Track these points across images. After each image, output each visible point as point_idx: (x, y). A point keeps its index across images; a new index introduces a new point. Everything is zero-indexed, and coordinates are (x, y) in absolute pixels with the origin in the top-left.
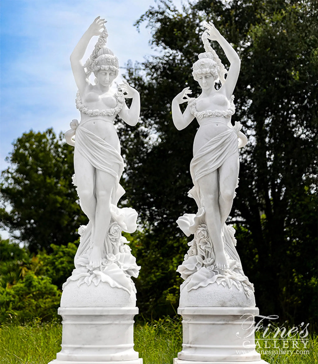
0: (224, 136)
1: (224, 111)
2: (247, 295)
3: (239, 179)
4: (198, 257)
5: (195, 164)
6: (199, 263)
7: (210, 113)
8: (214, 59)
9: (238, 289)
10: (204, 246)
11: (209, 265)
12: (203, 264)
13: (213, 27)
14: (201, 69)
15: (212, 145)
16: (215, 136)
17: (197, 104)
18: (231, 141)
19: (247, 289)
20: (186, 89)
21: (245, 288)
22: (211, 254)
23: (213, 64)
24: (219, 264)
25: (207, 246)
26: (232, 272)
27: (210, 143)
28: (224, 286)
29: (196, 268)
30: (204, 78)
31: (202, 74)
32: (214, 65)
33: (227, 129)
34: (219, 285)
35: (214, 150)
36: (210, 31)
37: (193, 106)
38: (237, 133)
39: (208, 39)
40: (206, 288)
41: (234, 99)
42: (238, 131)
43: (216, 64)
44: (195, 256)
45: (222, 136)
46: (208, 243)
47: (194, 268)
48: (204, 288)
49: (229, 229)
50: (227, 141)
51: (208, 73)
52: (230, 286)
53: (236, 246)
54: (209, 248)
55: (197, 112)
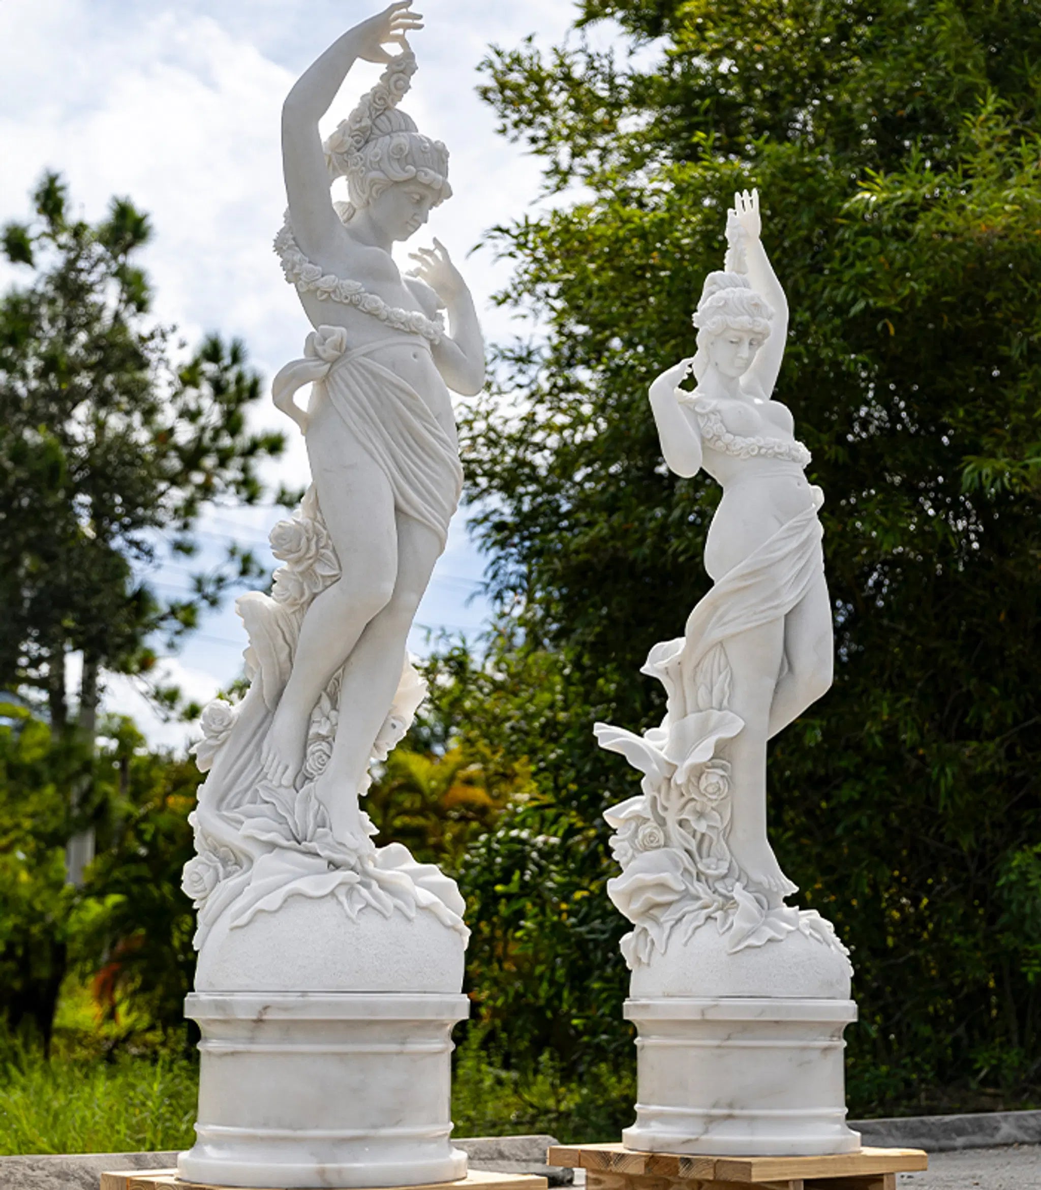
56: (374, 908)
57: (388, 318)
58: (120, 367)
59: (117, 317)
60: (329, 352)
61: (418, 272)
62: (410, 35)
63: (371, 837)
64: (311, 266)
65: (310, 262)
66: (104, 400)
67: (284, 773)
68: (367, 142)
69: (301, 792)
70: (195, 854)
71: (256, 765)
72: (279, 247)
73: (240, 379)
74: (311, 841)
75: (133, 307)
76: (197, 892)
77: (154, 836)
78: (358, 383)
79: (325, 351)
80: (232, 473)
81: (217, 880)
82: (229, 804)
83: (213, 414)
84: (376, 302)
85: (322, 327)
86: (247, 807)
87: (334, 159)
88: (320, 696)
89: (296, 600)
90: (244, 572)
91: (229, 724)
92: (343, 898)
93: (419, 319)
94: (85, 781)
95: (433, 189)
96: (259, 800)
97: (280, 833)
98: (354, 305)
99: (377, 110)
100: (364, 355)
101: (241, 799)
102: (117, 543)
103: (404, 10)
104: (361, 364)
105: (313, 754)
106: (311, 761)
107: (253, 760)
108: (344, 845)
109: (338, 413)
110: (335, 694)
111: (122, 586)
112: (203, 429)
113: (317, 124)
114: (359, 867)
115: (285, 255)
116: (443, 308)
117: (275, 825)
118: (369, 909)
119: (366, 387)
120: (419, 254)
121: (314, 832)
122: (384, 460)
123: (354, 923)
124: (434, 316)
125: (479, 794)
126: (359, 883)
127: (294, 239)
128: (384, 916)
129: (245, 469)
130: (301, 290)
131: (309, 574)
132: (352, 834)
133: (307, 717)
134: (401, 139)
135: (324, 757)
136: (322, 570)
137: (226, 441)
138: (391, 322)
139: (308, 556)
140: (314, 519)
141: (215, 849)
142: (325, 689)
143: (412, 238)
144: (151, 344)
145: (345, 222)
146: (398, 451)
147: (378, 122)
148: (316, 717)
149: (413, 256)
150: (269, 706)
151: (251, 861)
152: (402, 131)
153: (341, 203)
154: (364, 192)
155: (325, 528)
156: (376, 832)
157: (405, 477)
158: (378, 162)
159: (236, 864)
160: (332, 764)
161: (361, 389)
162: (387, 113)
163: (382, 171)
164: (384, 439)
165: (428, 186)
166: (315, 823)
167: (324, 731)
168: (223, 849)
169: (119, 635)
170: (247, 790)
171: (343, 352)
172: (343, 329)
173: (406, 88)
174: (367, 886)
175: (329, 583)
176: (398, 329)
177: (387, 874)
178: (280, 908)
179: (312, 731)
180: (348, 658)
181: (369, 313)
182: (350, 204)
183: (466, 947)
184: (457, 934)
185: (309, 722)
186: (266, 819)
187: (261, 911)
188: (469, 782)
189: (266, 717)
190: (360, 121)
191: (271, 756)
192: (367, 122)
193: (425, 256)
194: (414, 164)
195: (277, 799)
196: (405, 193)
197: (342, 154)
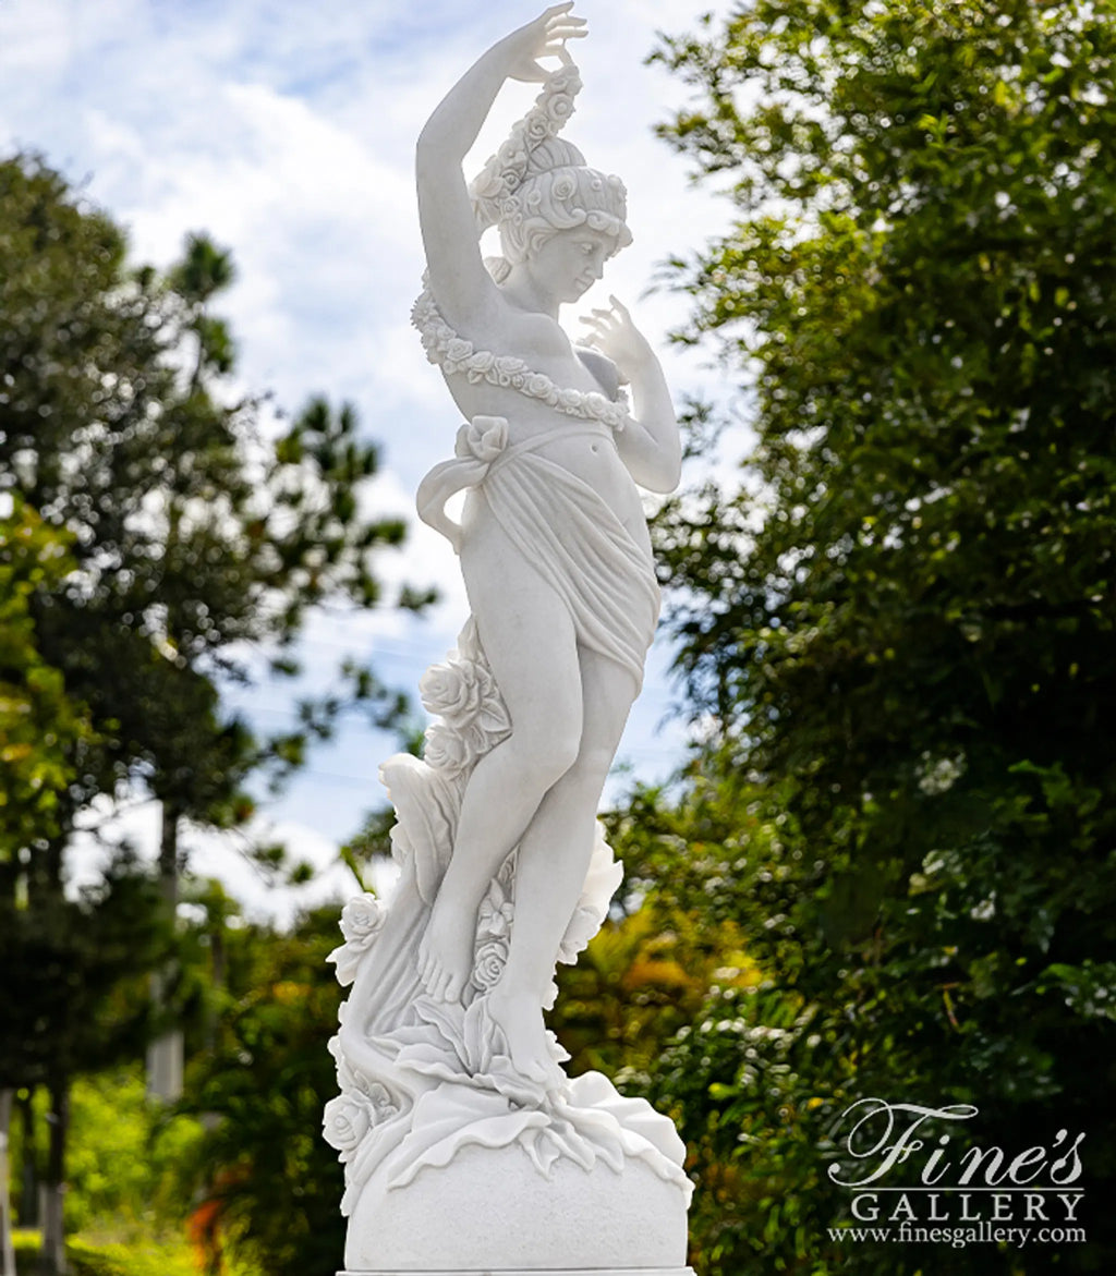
56: (569, 1158)
57: (558, 403)
58: (200, 445)
59: (195, 381)
60: (486, 449)
61: (592, 339)
62: (572, 45)
63: (561, 1064)
64: (458, 340)
65: (457, 336)
66: (182, 487)
67: (447, 985)
68: (522, 181)
69: (469, 1009)
70: (339, 1092)
71: (411, 976)
72: (418, 321)
73: (350, 452)
74: (484, 1074)
75: (214, 366)
76: (343, 1141)
77: (260, 1035)
78: (525, 488)
79: (481, 448)
80: (345, 569)
81: (369, 1126)
82: (379, 1026)
83: (318, 496)
84: (543, 383)
85: (476, 417)
86: (402, 1030)
87: (483, 207)
88: (490, 885)
89: (456, 763)
90: (362, 693)
91: (375, 925)
92: (530, 1148)
93: (598, 402)
94: (172, 968)
95: (608, 236)
96: (417, 1021)
97: (447, 1064)
98: (515, 388)
99: (536, 141)
100: (530, 451)
101: (394, 1020)
102: (203, 664)
103: (563, 15)
104: (528, 464)
105: (484, 959)
106: (480, 969)
107: (408, 969)
108: (528, 1077)
109: (502, 527)
110: (509, 881)
111: (212, 719)
112: (306, 516)
113: (460, 164)
114: (548, 1105)
115: (427, 329)
116: (626, 384)
117: (439, 1053)
118: (564, 1159)
119: (534, 491)
120: (592, 316)
121: (490, 1060)
122: (561, 583)
123: (547, 1180)
124: (614, 395)
125: (671, 971)
126: (550, 1127)
127: (436, 308)
128: (584, 1170)
129: (360, 565)
130: (447, 372)
131: (471, 730)
132: (538, 1062)
133: (474, 911)
134: (566, 176)
135: (498, 963)
136: (488, 726)
137: (334, 530)
138: (563, 407)
139: (468, 708)
140: (475, 661)
141: (365, 1085)
142: (496, 876)
143: (583, 298)
144: (240, 416)
145: (499, 283)
146: (578, 570)
147: (536, 156)
148: (486, 911)
149: (585, 320)
150: (425, 900)
151: (411, 1101)
152: (566, 166)
153: (493, 260)
154: (521, 244)
155: (489, 671)
156: (567, 1057)
157: (588, 602)
158: (538, 207)
159: (391, 1104)
160: (509, 972)
161: (528, 493)
162: (547, 143)
163: (543, 217)
164: (562, 559)
165: (602, 233)
166: (490, 1048)
167: (496, 930)
168: (375, 1085)
169: (210, 782)
170: (401, 1008)
171: (504, 446)
172: (504, 420)
173: (570, 111)
174: (559, 1130)
175: (497, 741)
176: (572, 415)
177: (584, 1113)
178: (451, 1162)
179: (481, 930)
180: (522, 838)
181: (535, 397)
182: (504, 260)
183: (688, 1204)
184: (676, 1189)
185: (476, 919)
186: (426, 1045)
187: (427, 1166)
188: (657, 956)
189: (421, 913)
190: (513, 157)
191: (430, 963)
192: (521, 157)
193: (601, 319)
194: (583, 206)
195: (438, 1017)
196: (574, 243)
197: (492, 198)
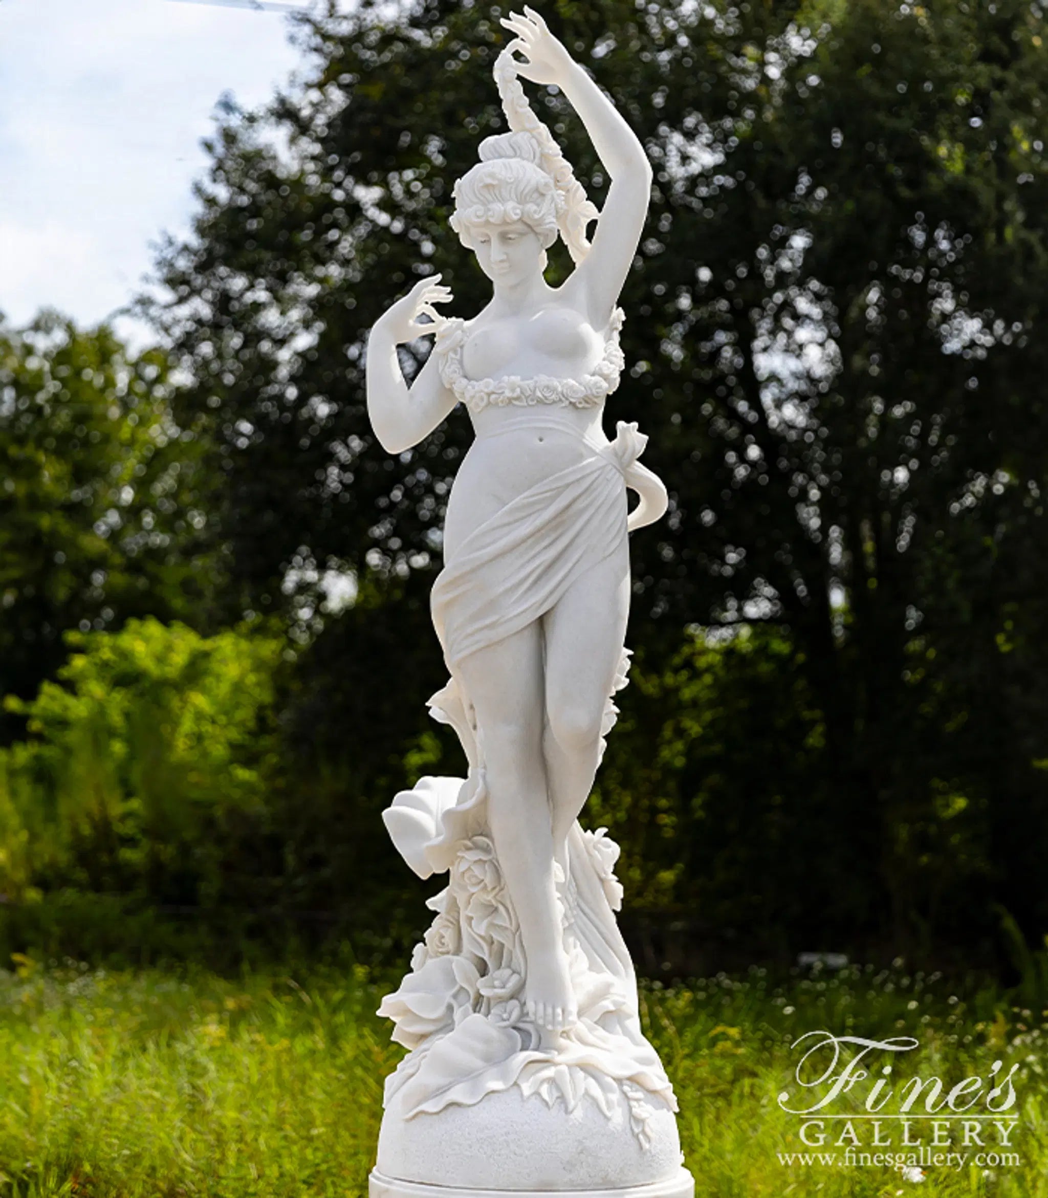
0: (568, 485)
1: (572, 382)
2: (641, 1137)
3: (631, 652)
4: (462, 965)
5: (450, 596)
6: (462, 988)
7: (513, 390)
8: (543, 162)
9: (605, 1117)
10: (485, 922)
11: (502, 1000)
12: (479, 997)
13: (541, 28)
14: (485, 203)
15: (516, 521)
16: (530, 487)
17: (465, 348)
18: (597, 504)
19: (644, 1110)
20: (427, 285)
21: (636, 1110)
22: (511, 952)
23: (533, 182)
24: (536, 1003)
25: (498, 922)
26: (591, 1030)
27: (511, 511)
28: (547, 1104)
29: (450, 1008)
30: (495, 241)
31: (487, 223)
32: (537, 190)
33: (581, 457)
34: (529, 1098)
35: (524, 541)
36: (527, 45)
37: (451, 355)
38: (624, 469)
39: (519, 78)
40: (475, 1108)
41: (624, 323)
42: (630, 464)
43: (546, 185)
44: (450, 957)
45: (559, 484)
46: (501, 908)
47: (440, 1011)
48: (470, 1112)
49: (591, 845)
50: (580, 505)
51: (514, 222)
52: (572, 1103)
53: (619, 909)
54: (506, 928)
55: (465, 381)
